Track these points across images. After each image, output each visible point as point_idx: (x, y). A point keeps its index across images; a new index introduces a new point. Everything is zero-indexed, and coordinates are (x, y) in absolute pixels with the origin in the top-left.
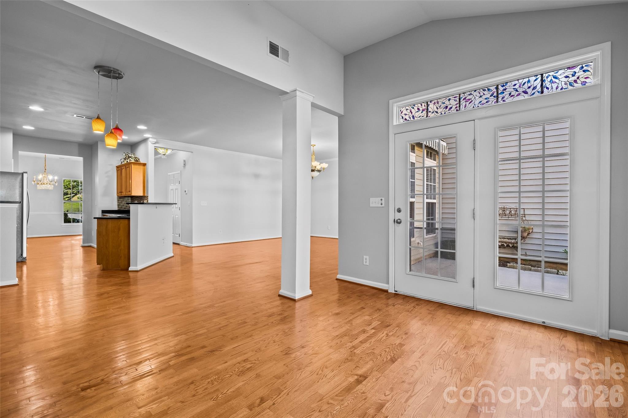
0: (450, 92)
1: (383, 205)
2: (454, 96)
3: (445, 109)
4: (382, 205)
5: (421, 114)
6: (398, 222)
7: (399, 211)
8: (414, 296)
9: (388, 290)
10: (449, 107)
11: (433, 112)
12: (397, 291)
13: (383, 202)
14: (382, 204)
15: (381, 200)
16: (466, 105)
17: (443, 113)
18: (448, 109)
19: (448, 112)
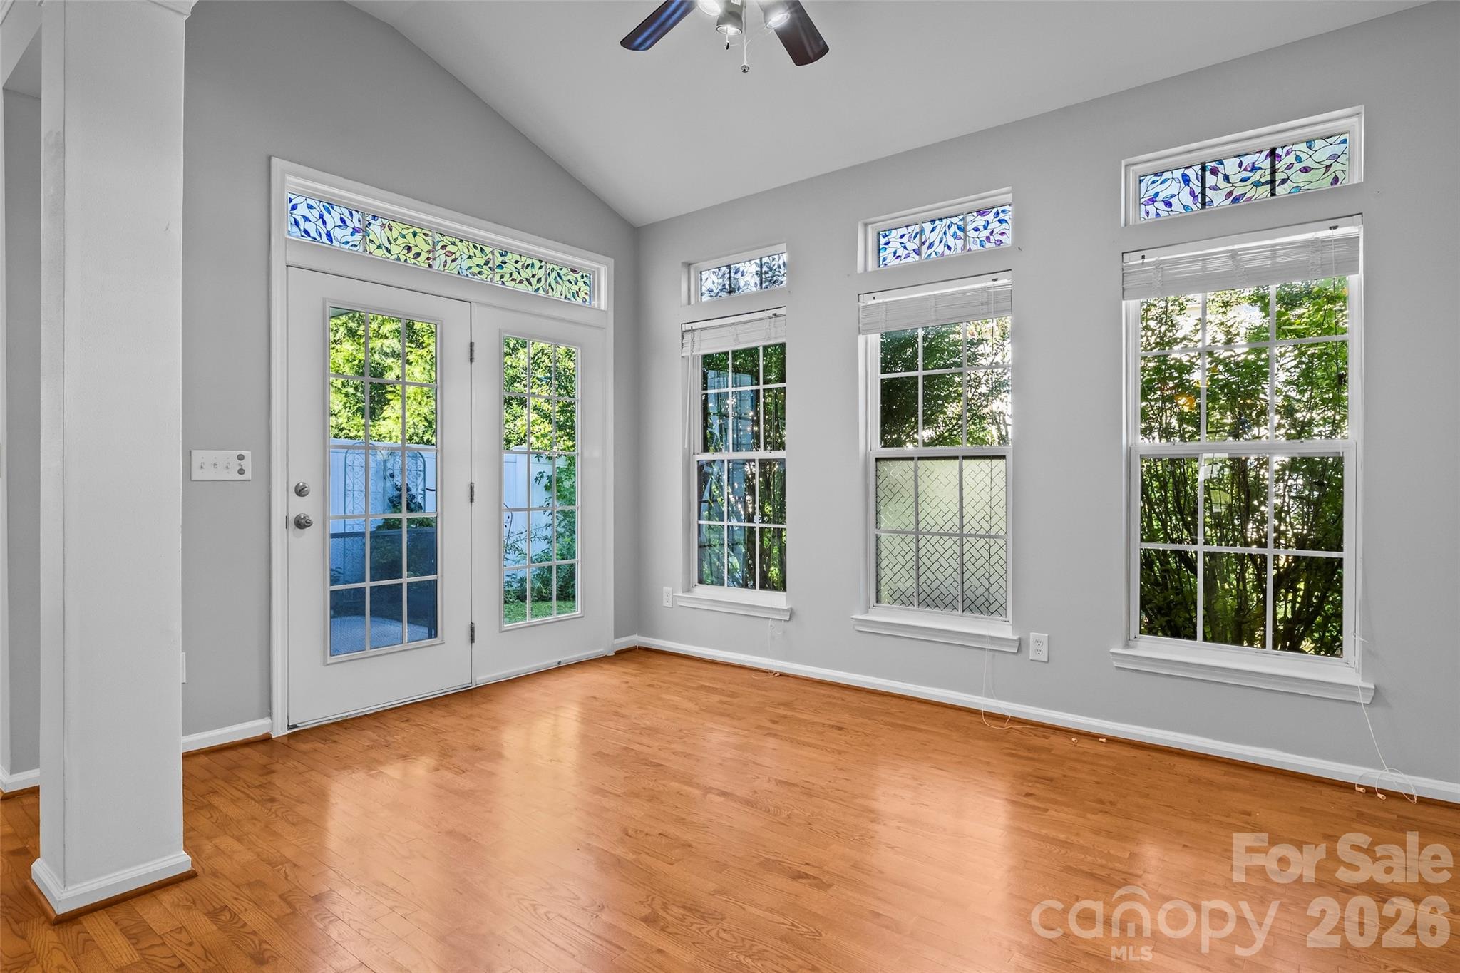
0: (417, 217)
1: (248, 475)
2: (424, 231)
3: (406, 252)
4: (241, 474)
5: (350, 238)
6: (301, 523)
7: (300, 492)
8: (347, 716)
9: (268, 734)
10: (415, 250)
11: (379, 247)
12: (295, 726)
13: (247, 464)
14: (241, 472)
15: (241, 458)
16: (446, 261)
17: (403, 259)
18: (411, 255)
19: (413, 261)
